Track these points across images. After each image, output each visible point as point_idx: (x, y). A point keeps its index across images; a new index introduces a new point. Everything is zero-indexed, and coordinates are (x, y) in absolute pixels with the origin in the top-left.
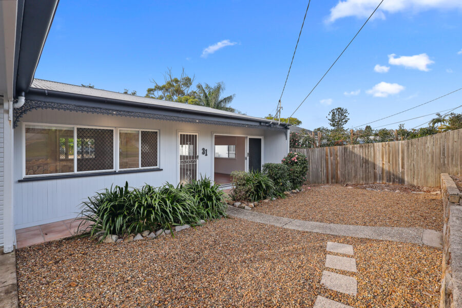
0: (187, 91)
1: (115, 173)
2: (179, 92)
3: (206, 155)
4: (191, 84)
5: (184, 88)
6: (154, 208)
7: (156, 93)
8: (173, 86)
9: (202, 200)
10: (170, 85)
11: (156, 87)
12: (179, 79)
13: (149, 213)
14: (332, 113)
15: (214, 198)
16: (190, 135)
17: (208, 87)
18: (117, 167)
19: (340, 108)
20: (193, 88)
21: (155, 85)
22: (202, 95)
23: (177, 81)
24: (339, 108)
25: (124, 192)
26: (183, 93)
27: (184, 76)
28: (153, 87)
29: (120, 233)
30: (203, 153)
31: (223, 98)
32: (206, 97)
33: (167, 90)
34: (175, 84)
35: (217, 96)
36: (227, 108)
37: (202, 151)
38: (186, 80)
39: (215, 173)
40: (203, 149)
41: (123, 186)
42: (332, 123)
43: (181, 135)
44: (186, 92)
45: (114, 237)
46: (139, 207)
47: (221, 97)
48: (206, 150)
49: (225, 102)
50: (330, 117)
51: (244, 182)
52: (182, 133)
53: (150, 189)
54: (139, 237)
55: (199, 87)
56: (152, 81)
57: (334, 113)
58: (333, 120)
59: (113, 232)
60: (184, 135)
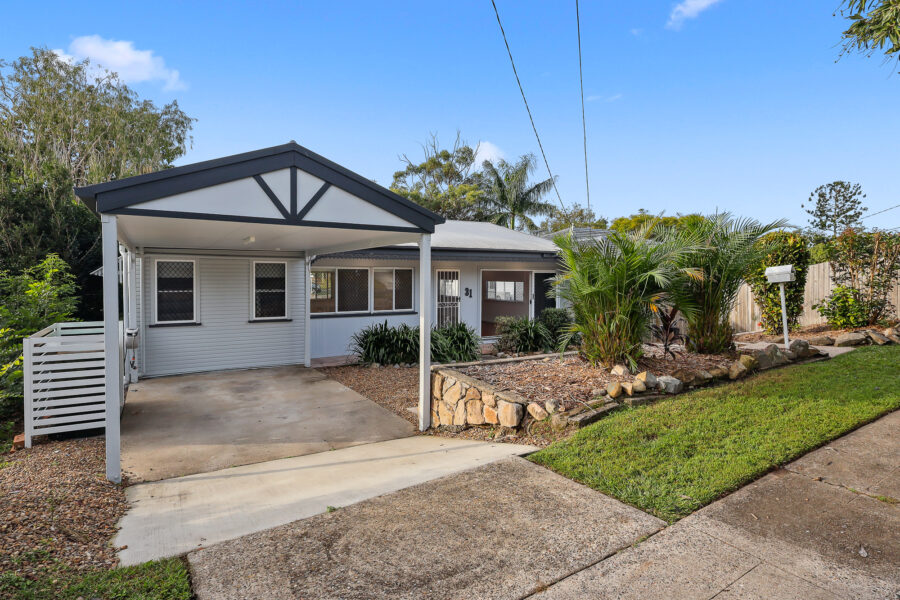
0: (467, 172)
1: (370, 315)
2: (451, 174)
3: (471, 297)
4: (472, 160)
5: (460, 168)
6: (409, 342)
7: (409, 179)
8: (440, 165)
9: (455, 342)
10: (435, 163)
11: (408, 168)
12: (450, 151)
13: (406, 346)
14: (816, 197)
15: (467, 340)
16: (450, 273)
17: (503, 164)
18: (371, 309)
19: (842, 183)
20: (477, 167)
21: (407, 165)
22: (492, 179)
23: (446, 156)
24: (837, 184)
25: (384, 328)
26: (458, 176)
27: (461, 146)
28: (404, 169)
29: (383, 363)
30: (467, 294)
31: (534, 186)
32: (500, 184)
33: (429, 173)
34: (442, 161)
35: (521, 181)
36: (540, 205)
37: (465, 292)
38: (463, 153)
39: (483, 322)
40: (467, 289)
41: (383, 323)
42: (818, 220)
43: (439, 272)
44: (463, 173)
45: (378, 365)
46: (397, 341)
47: (529, 184)
48: (471, 291)
49: (539, 191)
50: (813, 207)
51: (508, 329)
52: (441, 270)
53: (405, 327)
54: (397, 366)
55: (487, 164)
56: (402, 158)
57: (822, 195)
58: (821, 211)
59: (377, 361)
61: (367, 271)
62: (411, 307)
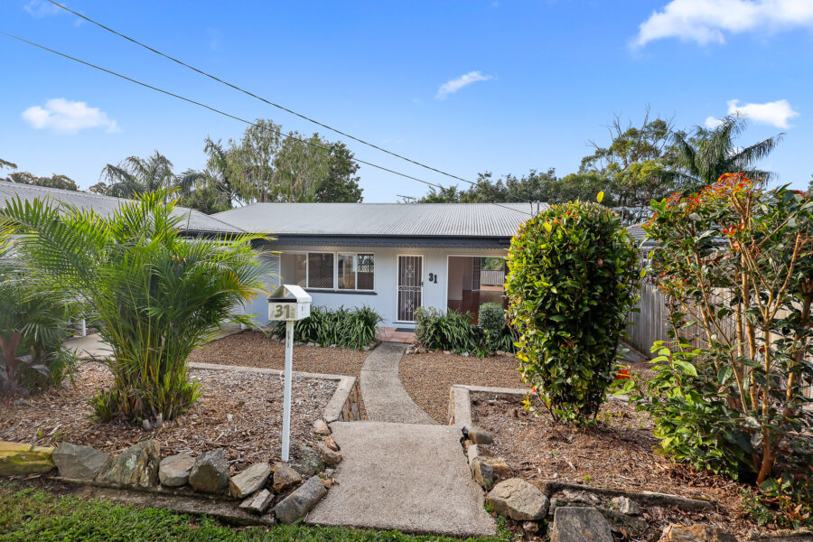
1: (333, 292)
3: (436, 282)
7: (598, 163)
11: (597, 152)
16: (412, 258)
23: (633, 133)
30: (431, 280)
37: (429, 277)
39: (449, 301)
40: (431, 275)
43: (400, 258)
48: (436, 276)
52: (402, 255)
60: (404, 257)
61: (332, 255)
62: (372, 288)
